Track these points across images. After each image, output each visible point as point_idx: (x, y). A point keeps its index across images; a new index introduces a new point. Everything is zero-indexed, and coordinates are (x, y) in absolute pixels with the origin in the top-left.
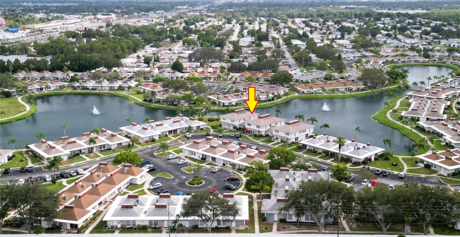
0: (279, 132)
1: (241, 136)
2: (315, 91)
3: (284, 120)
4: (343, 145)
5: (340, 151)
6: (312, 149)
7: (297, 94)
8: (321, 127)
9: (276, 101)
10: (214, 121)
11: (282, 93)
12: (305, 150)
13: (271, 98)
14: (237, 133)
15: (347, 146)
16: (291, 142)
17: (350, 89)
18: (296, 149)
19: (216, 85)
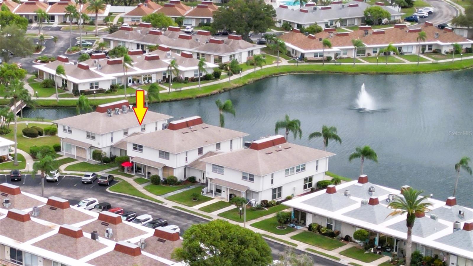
0: (225, 171)
1: (112, 181)
2: (336, 55)
3: (242, 134)
4: (420, 214)
5: (409, 234)
6: (324, 225)
7: (284, 62)
8: (351, 157)
9: (225, 80)
10: (41, 134)
11: (243, 58)
12: (301, 229)
13: (210, 72)
14: (103, 173)
15: (433, 218)
16: (259, 203)
17: (434, 48)
18: (275, 225)
19: (66, 36)
